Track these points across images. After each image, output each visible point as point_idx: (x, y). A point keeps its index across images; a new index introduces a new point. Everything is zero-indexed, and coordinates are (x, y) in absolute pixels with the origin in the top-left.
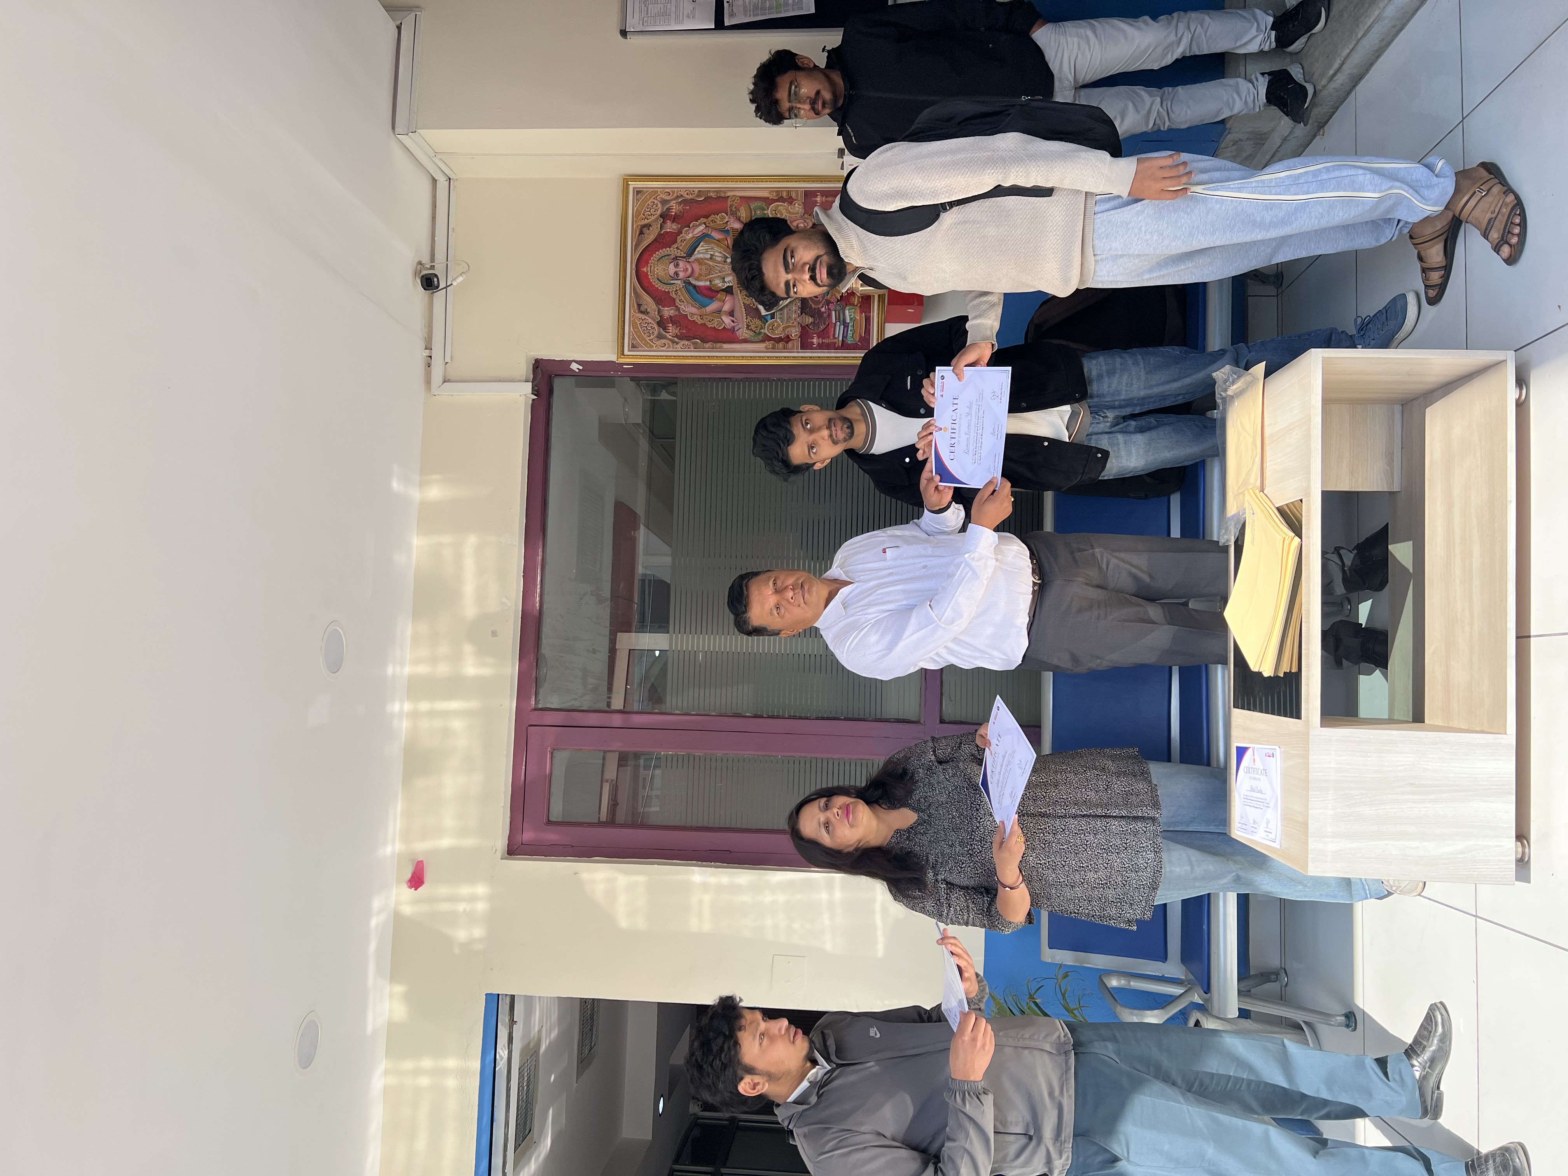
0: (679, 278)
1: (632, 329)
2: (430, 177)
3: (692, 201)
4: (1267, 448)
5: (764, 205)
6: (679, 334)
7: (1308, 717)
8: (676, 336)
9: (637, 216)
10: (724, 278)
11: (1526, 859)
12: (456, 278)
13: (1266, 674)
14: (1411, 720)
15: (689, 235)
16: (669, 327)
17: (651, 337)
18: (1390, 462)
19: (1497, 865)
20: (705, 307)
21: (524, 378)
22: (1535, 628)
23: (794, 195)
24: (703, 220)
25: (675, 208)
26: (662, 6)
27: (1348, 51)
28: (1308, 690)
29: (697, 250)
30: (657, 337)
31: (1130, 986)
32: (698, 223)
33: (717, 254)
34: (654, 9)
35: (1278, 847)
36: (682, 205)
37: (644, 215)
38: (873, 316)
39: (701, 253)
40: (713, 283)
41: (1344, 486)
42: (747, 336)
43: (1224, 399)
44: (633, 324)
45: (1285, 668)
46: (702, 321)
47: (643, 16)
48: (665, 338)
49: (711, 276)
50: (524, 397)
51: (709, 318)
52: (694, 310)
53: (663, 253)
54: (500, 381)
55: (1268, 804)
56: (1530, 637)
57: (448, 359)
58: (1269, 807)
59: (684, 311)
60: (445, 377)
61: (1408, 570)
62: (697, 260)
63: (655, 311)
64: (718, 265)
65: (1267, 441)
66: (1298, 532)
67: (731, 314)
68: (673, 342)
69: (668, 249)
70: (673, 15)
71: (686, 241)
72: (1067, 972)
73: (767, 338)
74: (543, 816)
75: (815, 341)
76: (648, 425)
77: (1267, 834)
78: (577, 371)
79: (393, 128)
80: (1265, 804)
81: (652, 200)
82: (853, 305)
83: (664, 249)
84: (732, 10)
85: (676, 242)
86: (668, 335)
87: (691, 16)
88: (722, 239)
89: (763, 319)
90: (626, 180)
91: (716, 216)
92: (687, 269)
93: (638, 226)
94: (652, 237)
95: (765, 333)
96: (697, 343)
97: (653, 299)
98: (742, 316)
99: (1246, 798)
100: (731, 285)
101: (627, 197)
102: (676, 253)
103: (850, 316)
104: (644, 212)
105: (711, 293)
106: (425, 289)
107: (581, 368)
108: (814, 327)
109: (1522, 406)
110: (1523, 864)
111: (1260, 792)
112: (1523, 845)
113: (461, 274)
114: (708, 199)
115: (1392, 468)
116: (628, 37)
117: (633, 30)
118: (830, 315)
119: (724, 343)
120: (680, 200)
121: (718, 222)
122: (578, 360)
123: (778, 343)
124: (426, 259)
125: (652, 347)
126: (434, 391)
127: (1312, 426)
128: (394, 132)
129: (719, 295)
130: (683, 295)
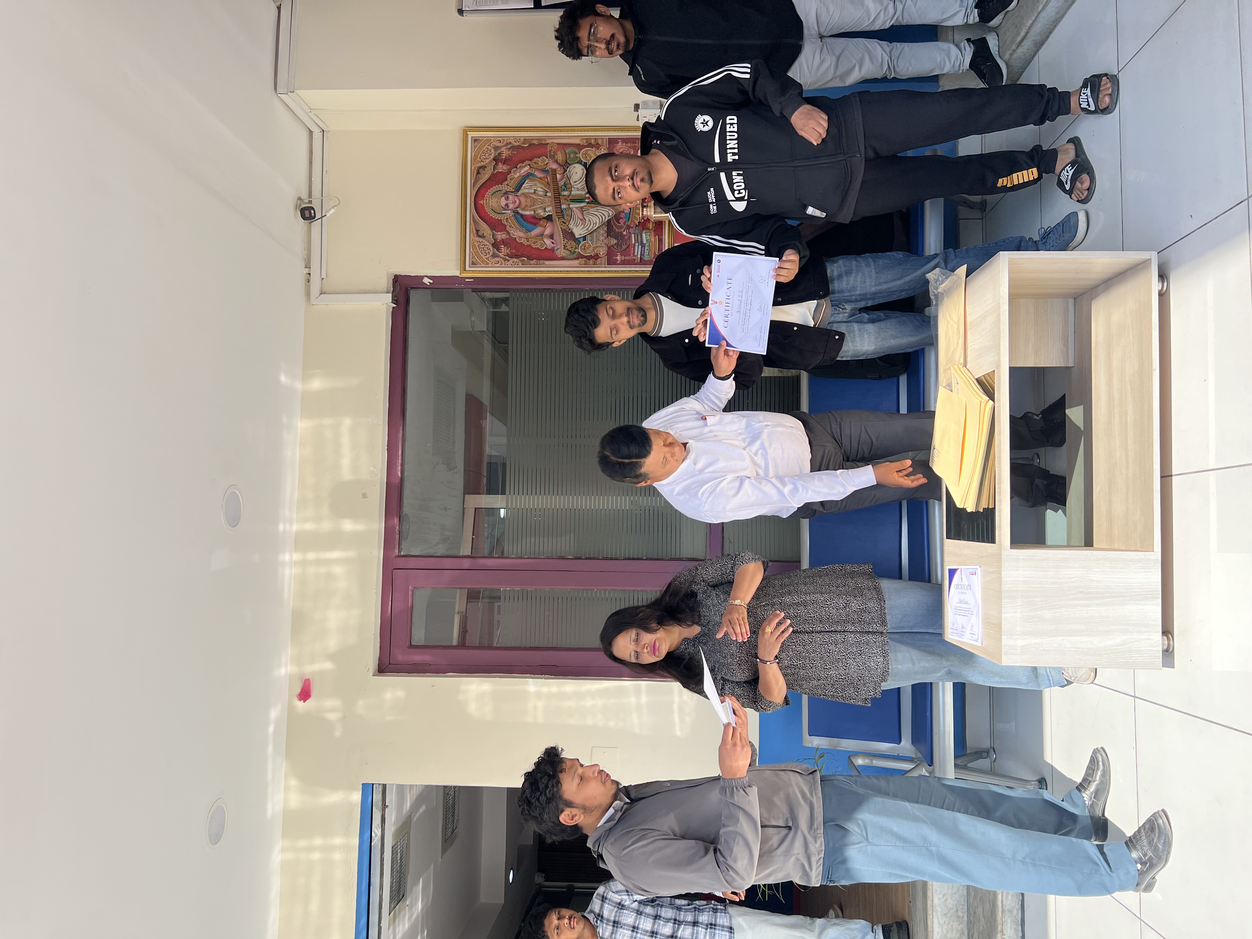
0: (509, 209)
2: (308, 129)
3: (519, 147)
4: (969, 333)
5: (576, 150)
6: (509, 253)
7: (1000, 541)
8: (508, 255)
9: (475, 160)
10: (545, 209)
11: (1171, 650)
12: (329, 210)
13: (969, 510)
14: (1083, 545)
15: (517, 174)
16: (501, 248)
18: (1066, 344)
19: (1148, 654)
20: (530, 232)
21: (385, 290)
22: (1175, 469)
23: (600, 142)
24: (527, 162)
25: (505, 153)
27: (1031, 22)
28: (1000, 520)
29: (524, 186)
30: (492, 256)
31: (872, 764)
32: (523, 165)
33: (539, 189)
35: (980, 645)
36: (511, 150)
37: (480, 159)
38: (665, 238)
39: (527, 188)
40: (536, 212)
41: (1030, 363)
42: (564, 255)
43: (936, 296)
44: (473, 246)
45: (984, 505)
46: (528, 243)
49: (535, 207)
50: (386, 305)
51: (534, 240)
52: (521, 234)
53: (496, 189)
54: (366, 293)
55: (972, 612)
56: (1172, 476)
57: (324, 276)
58: (973, 614)
59: (513, 235)
60: (321, 290)
61: (1079, 428)
62: (522, 194)
63: (490, 235)
64: (540, 198)
65: (968, 327)
66: (991, 397)
67: (551, 237)
68: (505, 260)
69: (500, 185)
71: (515, 179)
72: (822, 753)
73: (580, 256)
75: (619, 258)
76: (491, 331)
77: (973, 636)
78: (429, 284)
80: (970, 612)
82: (648, 229)
83: (497, 186)
85: (506, 180)
86: (500, 254)
88: (544, 177)
91: (538, 159)
92: (515, 202)
93: (475, 167)
94: (487, 176)
95: (579, 252)
96: (524, 261)
97: (489, 225)
98: (561, 240)
99: (956, 608)
100: (551, 214)
101: (467, 144)
102: (506, 188)
103: (647, 238)
104: (480, 156)
105: (535, 221)
106: (304, 219)
107: (431, 281)
108: (617, 247)
109: (1163, 296)
110: (1168, 654)
111: (966, 603)
112: (1168, 639)
114: (531, 145)
115: (1067, 348)
116: (464, 15)
117: (468, 9)
118: (630, 238)
119: (546, 260)
120: (509, 147)
121: (540, 164)
122: (429, 275)
123: (589, 260)
124: (305, 195)
125: (488, 264)
126: (312, 301)
127: (1001, 313)
128: (276, 92)
129: (541, 222)
130: (512, 222)
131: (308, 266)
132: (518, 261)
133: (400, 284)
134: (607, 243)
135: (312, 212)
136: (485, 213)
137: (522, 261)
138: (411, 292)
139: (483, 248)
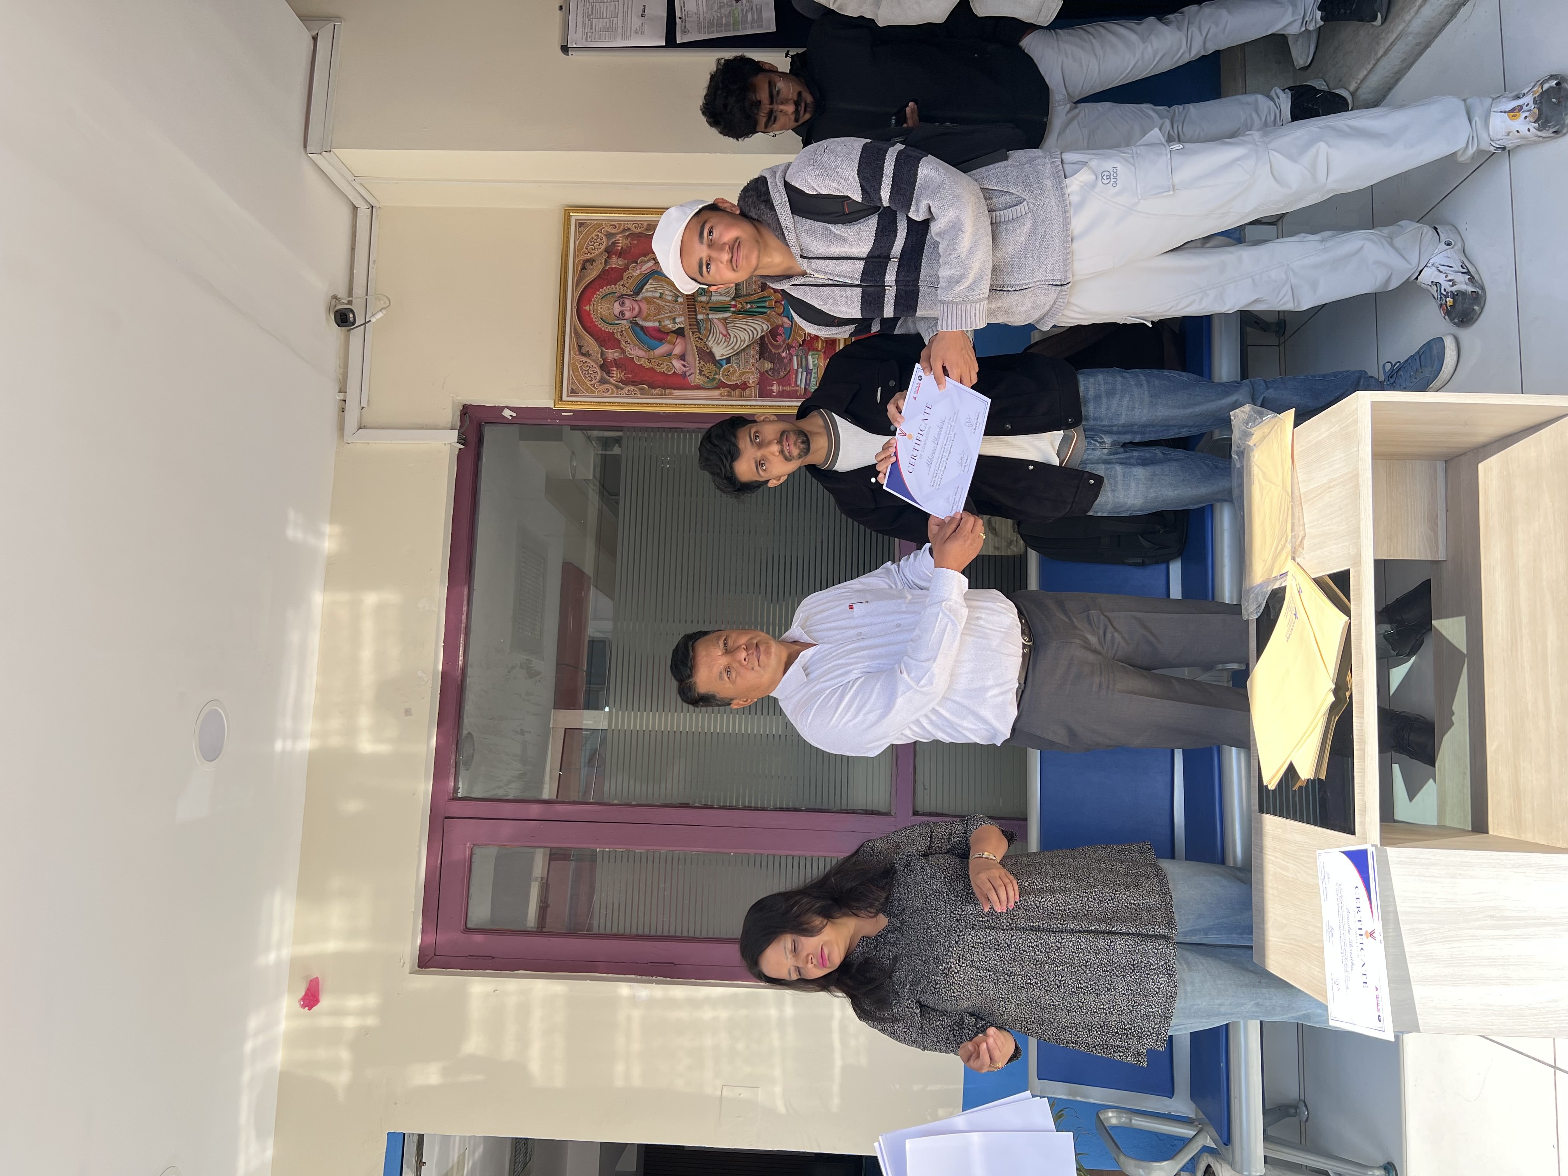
0: (625, 318)
1: (571, 372)
2: (349, 203)
3: (640, 235)
7: (1364, 833)
8: (621, 381)
9: (579, 250)
12: (375, 314)
14: (1471, 831)
16: (613, 371)
17: (593, 382)
18: (1434, 528)
20: (653, 350)
21: (449, 425)
25: (621, 242)
26: (607, 20)
28: (1363, 800)
30: (599, 382)
31: (1132, 1124)
32: (646, 259)
34: (599, 24)
36: (630, 239)
37: (587, 249)
39: (650, 291)
40: (663, 324)
42: (700, 382)
44: (573, 367)
46: (650, 365)
47: (586, 31)
48: (608, 382)
49: (660, 317)
50: (449, 445)
51: (657, 362)
52: (641, 353)
54: (422, 428)
57: (364, 404)
59: (630, 354)
60: (360, 423)
61: (1459, 650)
62: (645, 298)
63: (598, 353)
64: (667, 304)
66: (1345, 610)
67: (682, 357)
68: (617, 387)
69: (613, 286)
70: (620, 30)
71: (633, 278)
73: (721, 385)
74: (461, 921)
75: (775, 388)
76: (599, 480)
78: (510, 418)
79: (305, 147)
81: (596, 233)
82: (817, 350)
83: (609, 287)
84: (685, 26)
85: (622, 279)
86: (611, 379)
87: (640, 32)
89: (718, 365)
90: (568, 211)
92: (634, 309)
93: (580, 261)
94: (595, 273)
95: (720, 379)
96: (643, 389)
97: (596, 340)
98: (695, 362)
100: (683, 326)
101: (569, 229)
102: (622, 290)
103: (814, 362)
104: (587, 246)
105: (660, 335)
106: (339, 326)
107: (514, 415)
108: (773, 373)
113: (381, 310)
115: (1436, 533)
116: (570, 53)
117: (575, 46)
118: (791, 360)
119: (674, 389)
120: (627, 234)
122: (511, 406)
123: (734, 390)
124: (342, 293)
125: (593, 392)
126: (347, 438)
127: (1361, 483)
128: (306, 151)
129: (669, 338)
130: (629, 336)
131: (343, 390)
132: (635, 389)
133: (470, 416)
134: (759, 368)
135: (351, 315)
136: (591, 323)
137: (640, 389)
138: (486, 427)
139: (587, 370)
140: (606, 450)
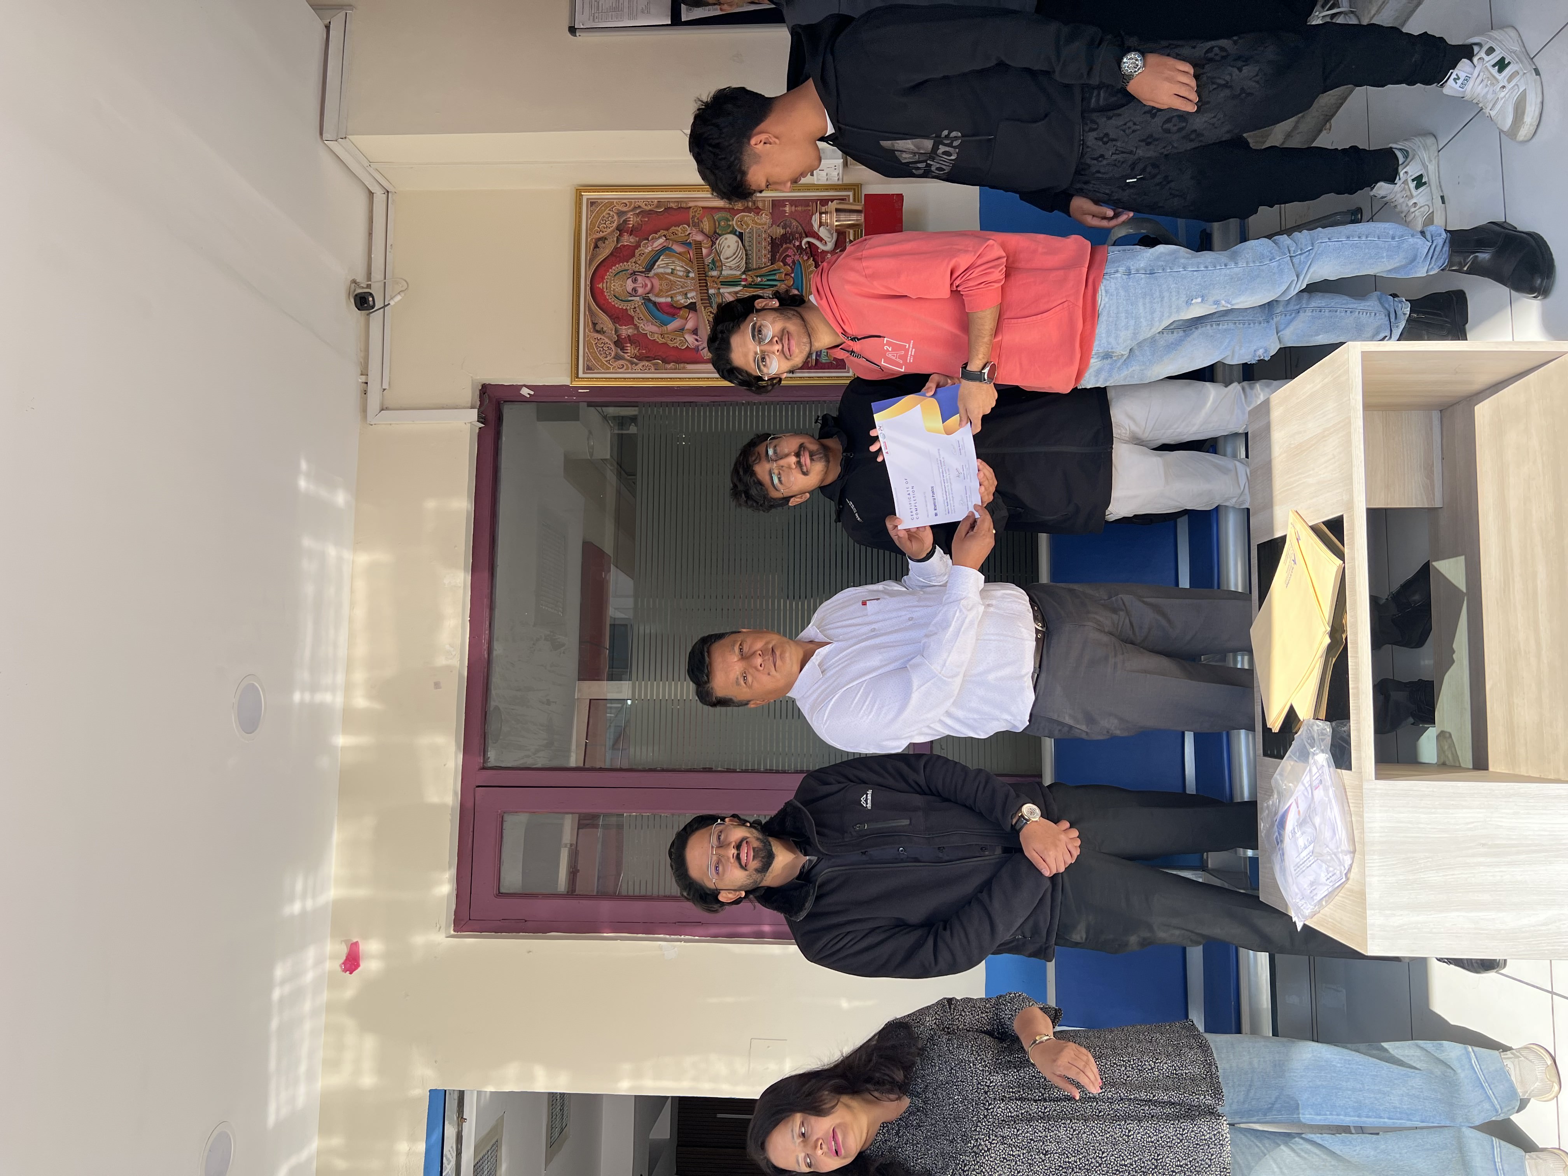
0: (638, 294)
1: (586, 349)
2: (365, 189)
7: (1360, 768)
8: (635, 357)
9: (591, 230)
10: (686, 294)
12: (394, 297)
14: (1471, 769)
15: (648, 249)
16: (627, 347)
17: (608, 358)
18: (1430, 475)
20: (666, 325)
21: (469, 405)
23: (760, 205)
24: (662, 232)
25: (632, 220)
28: (1359, 737)
29: (657, 264)
30: (614, 358)
32: (657, 236)
33: (678, 268)
34: (605, 4)
36: (640, 216)
37: (599, 227)
39: (662, 267)
40: (675, 299)
44: (588, 344)
46: (663, 340)
47: (593, 14)
48: (623, 358)
49: (672, 292)
50: (469, 424)
51: (671, 337)
52: (654, 329)
53: (620, 268)
54: (443, 408)
57: (385, 386)
59: (643, 330)
60: (382, 404)
62: (657, 275)
63: (612, 330)
64: (680, 280)
67: (695, 332)
68: (632, 363)
69: (625, 263)
70: (626, 10)
71: (645, 255)
74: (494, 886)
76: (616, 459)
78: (528, 396)
79: (321, 133)
81: (607, 211)
83: (621, 264)
86: (626, 355)
87: (646, 11)
90: (579, 191)
91: (677, 228)
92: (646, 285)
93: (592, 239)
94: (607, 251)
96: (658, 364)
97: (610, 317)
100: (694, 301)
101: (581, 208)
102: (634, 267)
104: (598, 224)
105: (672, 311)
106: (359, 309)
107: (532, 393)
113: (399, 293)
114: (668, 209)
115: (1432, 481)
116: (577, 35)
117: (582, 27)
119: (686, 363)
120: (637, 212)
121: (680, 234)
122: (529, 384)
124: (361, 278)
125: (608, 368)
126: (370, 419)
127: (1352, 430)
128: (322, 138)
129: (681, 313)
130: (642, 312)
131: (364, 373)
132: (649, 365)
133: (488, 395)
135: (371, 299)
137: (654, 364)
138: (505, 406)
139: (602, 347)
140: (622, 429)
